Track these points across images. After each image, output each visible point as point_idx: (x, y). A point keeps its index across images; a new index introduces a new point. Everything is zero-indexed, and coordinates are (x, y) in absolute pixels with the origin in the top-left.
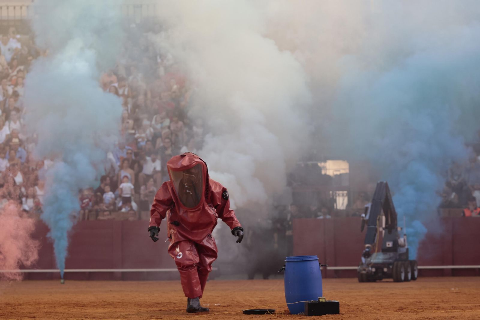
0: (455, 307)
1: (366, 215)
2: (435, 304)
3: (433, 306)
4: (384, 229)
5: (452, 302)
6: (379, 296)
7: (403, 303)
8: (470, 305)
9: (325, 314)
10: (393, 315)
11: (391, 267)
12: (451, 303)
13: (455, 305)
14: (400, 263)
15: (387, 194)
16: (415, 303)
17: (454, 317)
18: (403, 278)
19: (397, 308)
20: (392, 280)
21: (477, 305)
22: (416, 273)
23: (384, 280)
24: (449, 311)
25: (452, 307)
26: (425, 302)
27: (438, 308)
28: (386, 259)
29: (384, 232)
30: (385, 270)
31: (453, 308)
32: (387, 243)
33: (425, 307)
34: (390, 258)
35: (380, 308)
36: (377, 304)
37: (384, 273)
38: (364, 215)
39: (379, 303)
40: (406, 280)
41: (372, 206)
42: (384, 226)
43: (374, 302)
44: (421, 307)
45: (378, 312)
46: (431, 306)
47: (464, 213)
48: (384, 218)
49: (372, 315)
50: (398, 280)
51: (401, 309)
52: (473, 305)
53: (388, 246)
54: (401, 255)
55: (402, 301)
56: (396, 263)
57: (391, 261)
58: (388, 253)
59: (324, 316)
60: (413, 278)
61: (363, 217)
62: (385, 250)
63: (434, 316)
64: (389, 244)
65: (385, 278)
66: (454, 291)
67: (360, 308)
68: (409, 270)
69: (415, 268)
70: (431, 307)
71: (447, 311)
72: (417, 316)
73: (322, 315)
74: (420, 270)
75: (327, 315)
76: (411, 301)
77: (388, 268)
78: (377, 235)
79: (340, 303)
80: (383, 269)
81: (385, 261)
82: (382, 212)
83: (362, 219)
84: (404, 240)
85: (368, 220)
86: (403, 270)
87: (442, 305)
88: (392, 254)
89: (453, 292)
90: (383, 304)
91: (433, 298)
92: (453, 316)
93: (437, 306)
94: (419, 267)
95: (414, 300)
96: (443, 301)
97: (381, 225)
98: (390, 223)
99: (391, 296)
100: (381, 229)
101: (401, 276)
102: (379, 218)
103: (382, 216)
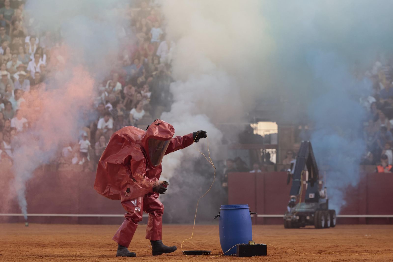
0: (367, 251)
1: (291, 170)
2: (350, 248)
4: (307, 182)
5: (365, 246)
6: (301, 240)
7: (322, 246)
8: (381, 249)
9: (254, 256)
10: (314, 257)
11: (313, 215)
12: (365, 247)
13: (368, 249)
14: (320, 212)
15: (310, 152)
16: (333, 247)
17: (366, 259)
18: (323, 225)
19: (317, 251)
20: (313, 227)
21: (387, 249)
22: (335, 221)
23: (307, 227)
24: (363, 254)
25: (365, 251)
26: (341, 246)
27: (353, 252)
28: (309, 208)
29: (307, 185)
30: (308, 218)
31: (366, 251)
32: (310, 195)
33: (341, 251)
34: (313, 208)
35: (302, 251)
36: (300, 248)
37: (307, 221)
38: (289, 170)
39: (302, 246)
40: (326, 227)
41: (297, 162)
42: (307, 179)
43: (297, 245)
44: (338, 251)
45: (300, 254)
46: (347, 249)
47: (377, 169)
48: (307, 173)
49: (295, 257)
50: (319, 227)
51: (320, 252)
52: (383, 249)
53: (310, 197)
54: (321, 205)
55: (321, 245)
56: (317, 212)
57: (313, 210)
58: (311, 204)
59: (254, 257)
60: (332, 226)
61: (289, 172)
62: (308, 201)
63: (349, 258)
64: (312, 196)
65: (308, 225)
66: (368, 237)
67: (285, 250)
68: (329, 218)
69: (334, 217)
70: (347, 251)
71: (360, 254)
72: (335, 258)
73: (251, 256)
74: (338, 219)
75: (256, 256)
76: (330, 245)
77: (310, 216)
78: (301, 187)
79: (267, 246)
80: (306, 217)
81: (308, 210)
82: (306, 168)
83: (288, 173)
84: (325, 192)
85: (293, 175)
86: (323, 218)
87: (356, 249)
88: (314, 204)
89: (366, 238)
90: (305, 248)
91: (349, 243)
92: (365, 258)
93: (352, 249)
94: (338, 216)
95: (332, 244)
96: (357, 246)
97: (304, 179)
98: (312, 177)
99: (312, 240)
100: (304, 182)
101: (321, 223)
102: (303, 172)
103: (305, 171)
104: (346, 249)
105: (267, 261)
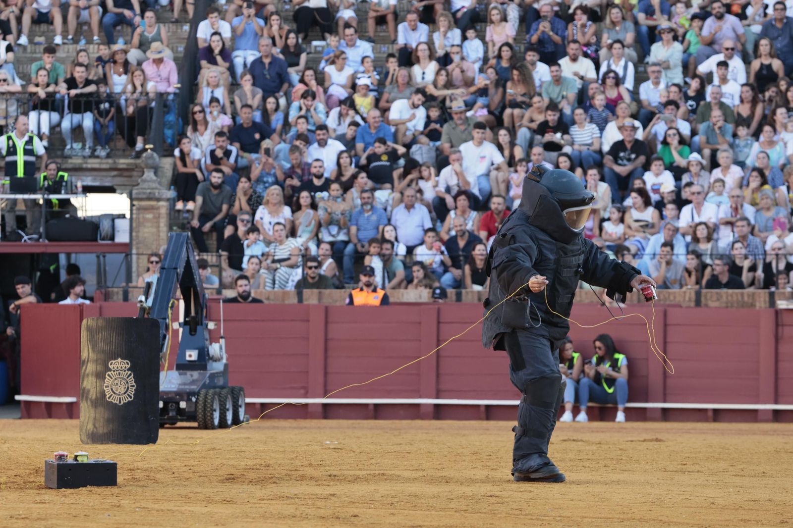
0: (335, 476)
1: (147, 299)
2: (296, 470)
3: (293, 473)
4: (180, 324)
5: (329, 466)
6: (187, 452)
7: (234, 466)
8: (364, 472)
9: (85, 486)
10: (217, 490)
11: (194, 399)
12: (327, 468)
13: (335, 473)
14: (211, 391)
15: (188, 257)
16: (258, 467)
17: (334, 495)
18: (216, 422)
19: (223, 476)
20: (195, 424)
21: (377, 472)
22: (242, 411)
23: (179, 424)
24: (324, 483)
25: (330, 476)
26: (276, 467)
27: (302, 478)
28: (185, 384)
29: (181, 330)
30: (183, 405)
31: (332, 477)
32: (188, 353)
33: (277, 475)
34: (193, 382)
35: (191, 475)
36: (185, 469)
37: (180, 411)
38: (143, 298)
39: (189, 466)
40: (223, 425)
42: (182, 319)
43: (178, 464)
44: (270, 476)
45: (186, 483)
46: (289, 473)
48: (182, 304)
49: (176, 488)
50: (206, 425)
51: (231, 479)
52: (369, 472)
53: (188, 358)
54: (213, 376)
55: (231, 462)
56: (203, 392)
57: (194, 388)
58: (189, 373)
59: (84, 489)
60: (236, 421)
61: (141, 301)
62: (183, 367)
63: (296, 492)
64: (192, 355)
65: (182, 420)
66: (332, 447)
67: (152, 474)
68: (229, 405)
69: (240, 402)
70: (289, 475)
71: (320, 482)
72: (264, 491)
73: (78, 488)
74: (247, 405)
75: (89, 488)
76: (250, 463)
77: (188, 400)
78: (169, 337)
79: (118, 467)
80: (178, 404)
81: (183, 387)
82: (179, 293)
83: (139, 305)
84: (221, 348)
85: (150, 308)
86: (216, 406)
87: (310, 471)
88: (196, 374)
89: (329, 448)
90: (196, 469)
91: (292, 459)
92: (332, 493)
93: (300, 473)
94: (248, 400)
95: (255, 462)
96: (311, 465)
97: (176, 319)
98: (193, 314)
99: (212, 452)
100: (176, 325)
101: (212, 418)
102: (173, 303)
103: (178, 300)
104: (287, 472)
105: (115, 497)
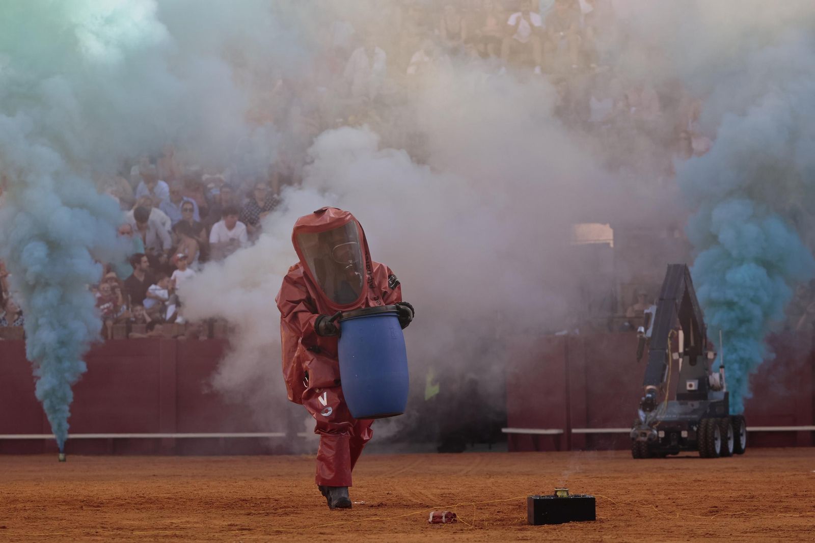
1: (646, 329)
2: (781, 501)
3: (777, 504)
4: (680, 355)
6: (671, 484)
7: (718, 498)
9: (568, 522)
10: (700, 523)
11: (695, 429)
14: (712, 420)
15: (686, 288)
16: (742, 499)
18: (718, 450)
19: (707, 508)
20: (697, 454)
22: (743, 441)
23: (681, 454)
24: (809, 514)
26: (761, 498)
27: (787, 509)
28: (686, 414)
29: (681, 360)
30: (684, 434)
32: (688, 383)
33: (761, 507)
34: (694, 412)
35: (674, 508)
36: (669, 502)
37: (681, 440)
38: (642, 329)
39: (673, 499)
40: (725, 453)
41: (657, 311)
42: (681, 350)
43: (662, 497)
44: (754, 508)
45: (670, 517)
46: (774, 504)
48: (681, 334)
49: (659, 522)
50: (708, 454)
51: (714, 511)
53: (688, 388)
54: (713, 406)
55: (716, 494)
56: (704, 421)
57: (695, 417)
58: (690, 403)
59: (566, 524)
60: (738, 451)
61: (641, 332)
62: (685, 397)
63: (780, 524)
64: (692, 385)
65: (684, 450)
67: (635, 508)
68: (730, 434)
69: (742, 431)
70: (774, 507)
71: (804, 514)
72: (747, 524)
73: (561, 523)
74: (750, 435)
75: (572, 523)
76: (734, 494)
77: (690, 430)
78: (669, 367)
79: (596, 500)
80: (680, 433)
81: (683, 416)
82: (678, 323)
83: (638, 336)
84: (721, 377)
85: (650, 339)
86: (717, 434)
87: (794, 502)
88: (696, 404)
90: (679, 502)
91: (777, 490)
93: (784, 504)
94: (749, 429)
95: (740, 493)
97: (675, 349)
98: (692, 343)
99: (696, 484)
100: (675, 356)
101: (714, 445)
102: (673, 334)
103: (677, 330)
104: (771, 504)
105: (597, 533)
